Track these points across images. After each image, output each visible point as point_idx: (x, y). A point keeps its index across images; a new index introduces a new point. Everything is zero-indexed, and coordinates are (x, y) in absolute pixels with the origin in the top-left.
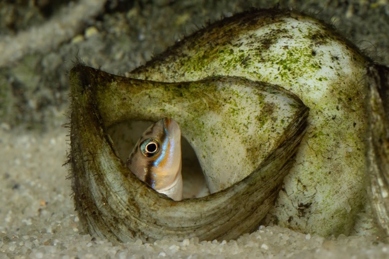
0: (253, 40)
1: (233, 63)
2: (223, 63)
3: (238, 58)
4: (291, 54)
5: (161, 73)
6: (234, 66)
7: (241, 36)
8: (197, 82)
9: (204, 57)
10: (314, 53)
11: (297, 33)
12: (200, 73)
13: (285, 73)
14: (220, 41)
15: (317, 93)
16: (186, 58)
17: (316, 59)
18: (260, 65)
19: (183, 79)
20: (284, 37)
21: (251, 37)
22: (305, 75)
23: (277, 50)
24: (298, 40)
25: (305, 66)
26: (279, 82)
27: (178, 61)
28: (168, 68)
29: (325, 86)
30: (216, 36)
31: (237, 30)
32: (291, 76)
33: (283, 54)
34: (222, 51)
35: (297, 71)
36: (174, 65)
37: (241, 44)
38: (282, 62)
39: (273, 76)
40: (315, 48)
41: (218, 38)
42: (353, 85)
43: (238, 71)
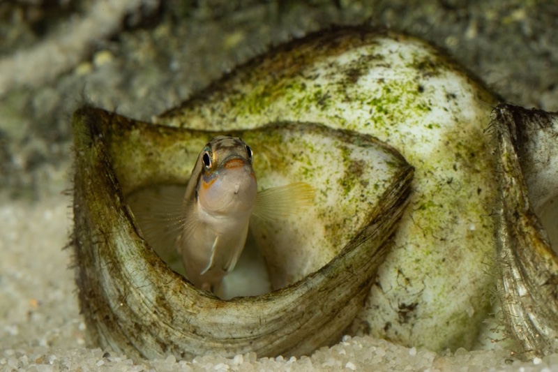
0: (334, 69)
1: (305, 104)
2: (291, 103)
3: (312, 96)
4: (388, 91)
5: (203, 117)
6: (308, 108)
7: (316, 65)
8: (254, 131)
9: (264, 94)
10: (421, 89)
11: (396, 60)
12: (258, 117)
13: (380, 118)
14: (286, 72)
15: (425, 145)
16: (238, 96)
17: (423, 98)
18: (345, 106)
19: (234, 126)
20: (378, 66)
21: (331, 65)
22: (409, 121)
23: (368, 84)
24: (399, 70)
25: (408, 107)
26: (371, 130)
27: (227, 100)
28: (213, 111)
29: (437, 136)
30: (280, 64)
31: (311, 55)
32: (388, 122)
33: (377, 90)
34: (290, 86)
35: (396, 114)
36: (221, 106)
37: (317, 76)
38: (375, 102)
39: (363, 121)
40: (422, 82)
41: (283, 68)
42: (477, 135)
43: (314, 115)
